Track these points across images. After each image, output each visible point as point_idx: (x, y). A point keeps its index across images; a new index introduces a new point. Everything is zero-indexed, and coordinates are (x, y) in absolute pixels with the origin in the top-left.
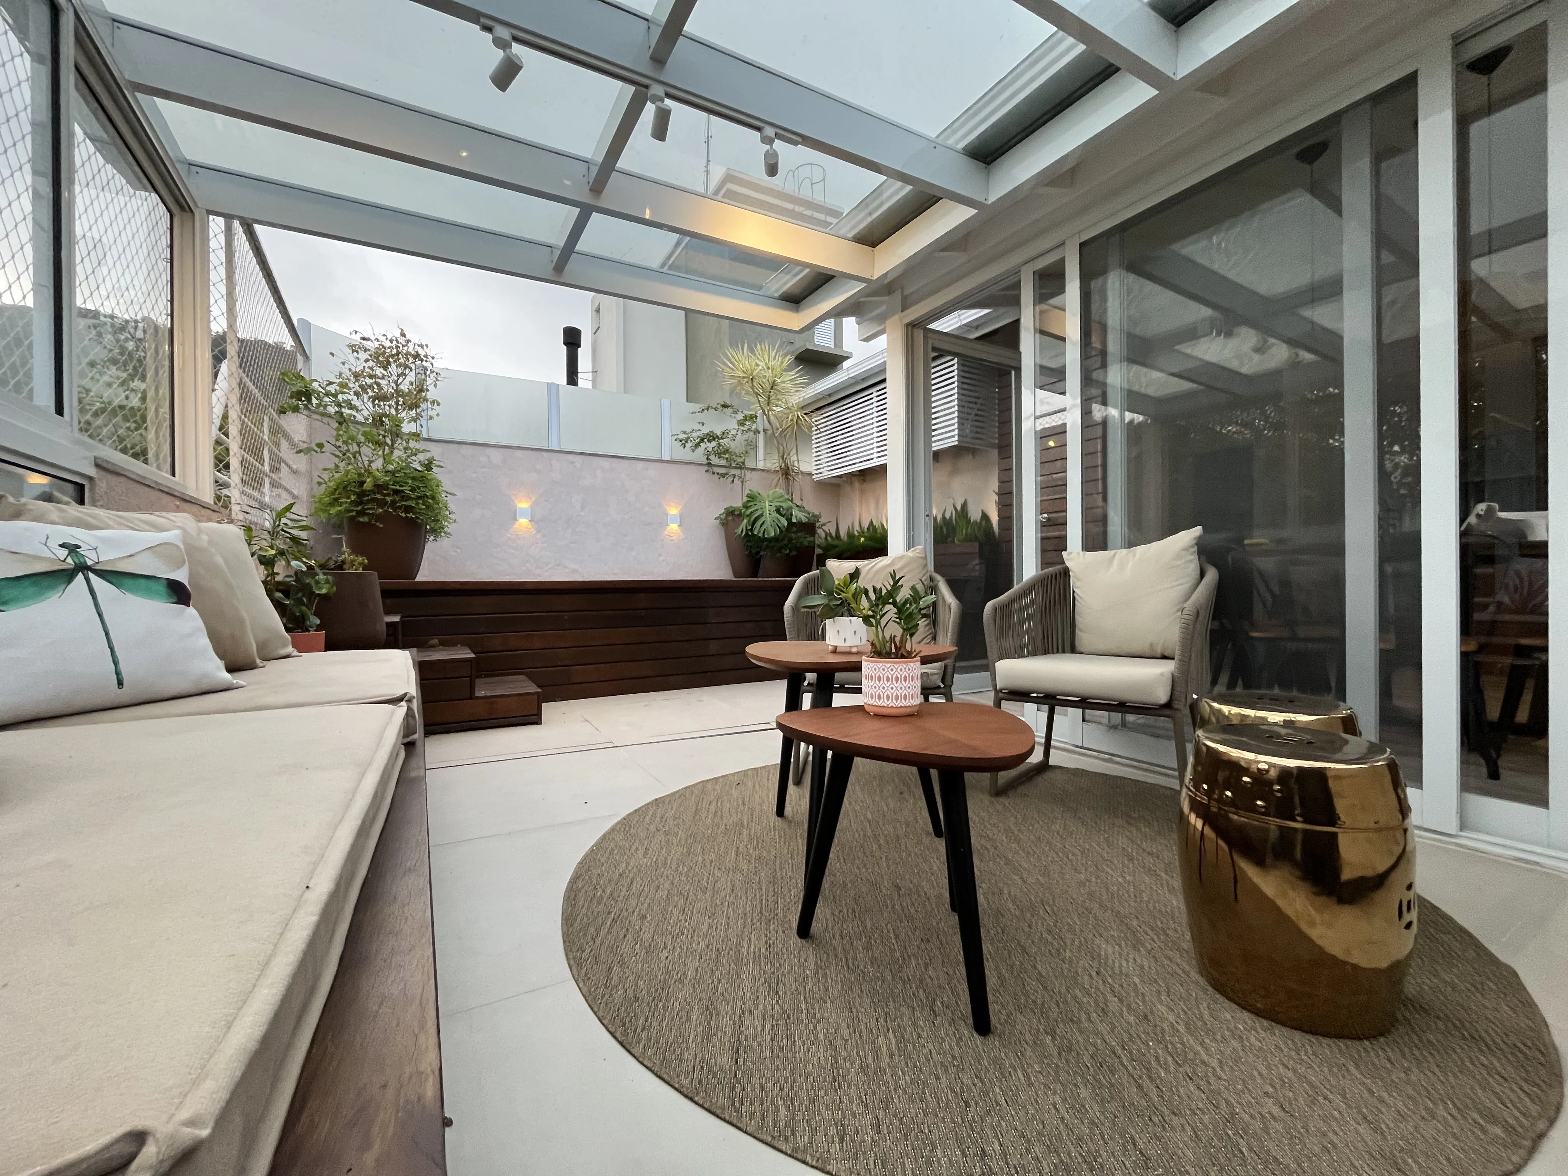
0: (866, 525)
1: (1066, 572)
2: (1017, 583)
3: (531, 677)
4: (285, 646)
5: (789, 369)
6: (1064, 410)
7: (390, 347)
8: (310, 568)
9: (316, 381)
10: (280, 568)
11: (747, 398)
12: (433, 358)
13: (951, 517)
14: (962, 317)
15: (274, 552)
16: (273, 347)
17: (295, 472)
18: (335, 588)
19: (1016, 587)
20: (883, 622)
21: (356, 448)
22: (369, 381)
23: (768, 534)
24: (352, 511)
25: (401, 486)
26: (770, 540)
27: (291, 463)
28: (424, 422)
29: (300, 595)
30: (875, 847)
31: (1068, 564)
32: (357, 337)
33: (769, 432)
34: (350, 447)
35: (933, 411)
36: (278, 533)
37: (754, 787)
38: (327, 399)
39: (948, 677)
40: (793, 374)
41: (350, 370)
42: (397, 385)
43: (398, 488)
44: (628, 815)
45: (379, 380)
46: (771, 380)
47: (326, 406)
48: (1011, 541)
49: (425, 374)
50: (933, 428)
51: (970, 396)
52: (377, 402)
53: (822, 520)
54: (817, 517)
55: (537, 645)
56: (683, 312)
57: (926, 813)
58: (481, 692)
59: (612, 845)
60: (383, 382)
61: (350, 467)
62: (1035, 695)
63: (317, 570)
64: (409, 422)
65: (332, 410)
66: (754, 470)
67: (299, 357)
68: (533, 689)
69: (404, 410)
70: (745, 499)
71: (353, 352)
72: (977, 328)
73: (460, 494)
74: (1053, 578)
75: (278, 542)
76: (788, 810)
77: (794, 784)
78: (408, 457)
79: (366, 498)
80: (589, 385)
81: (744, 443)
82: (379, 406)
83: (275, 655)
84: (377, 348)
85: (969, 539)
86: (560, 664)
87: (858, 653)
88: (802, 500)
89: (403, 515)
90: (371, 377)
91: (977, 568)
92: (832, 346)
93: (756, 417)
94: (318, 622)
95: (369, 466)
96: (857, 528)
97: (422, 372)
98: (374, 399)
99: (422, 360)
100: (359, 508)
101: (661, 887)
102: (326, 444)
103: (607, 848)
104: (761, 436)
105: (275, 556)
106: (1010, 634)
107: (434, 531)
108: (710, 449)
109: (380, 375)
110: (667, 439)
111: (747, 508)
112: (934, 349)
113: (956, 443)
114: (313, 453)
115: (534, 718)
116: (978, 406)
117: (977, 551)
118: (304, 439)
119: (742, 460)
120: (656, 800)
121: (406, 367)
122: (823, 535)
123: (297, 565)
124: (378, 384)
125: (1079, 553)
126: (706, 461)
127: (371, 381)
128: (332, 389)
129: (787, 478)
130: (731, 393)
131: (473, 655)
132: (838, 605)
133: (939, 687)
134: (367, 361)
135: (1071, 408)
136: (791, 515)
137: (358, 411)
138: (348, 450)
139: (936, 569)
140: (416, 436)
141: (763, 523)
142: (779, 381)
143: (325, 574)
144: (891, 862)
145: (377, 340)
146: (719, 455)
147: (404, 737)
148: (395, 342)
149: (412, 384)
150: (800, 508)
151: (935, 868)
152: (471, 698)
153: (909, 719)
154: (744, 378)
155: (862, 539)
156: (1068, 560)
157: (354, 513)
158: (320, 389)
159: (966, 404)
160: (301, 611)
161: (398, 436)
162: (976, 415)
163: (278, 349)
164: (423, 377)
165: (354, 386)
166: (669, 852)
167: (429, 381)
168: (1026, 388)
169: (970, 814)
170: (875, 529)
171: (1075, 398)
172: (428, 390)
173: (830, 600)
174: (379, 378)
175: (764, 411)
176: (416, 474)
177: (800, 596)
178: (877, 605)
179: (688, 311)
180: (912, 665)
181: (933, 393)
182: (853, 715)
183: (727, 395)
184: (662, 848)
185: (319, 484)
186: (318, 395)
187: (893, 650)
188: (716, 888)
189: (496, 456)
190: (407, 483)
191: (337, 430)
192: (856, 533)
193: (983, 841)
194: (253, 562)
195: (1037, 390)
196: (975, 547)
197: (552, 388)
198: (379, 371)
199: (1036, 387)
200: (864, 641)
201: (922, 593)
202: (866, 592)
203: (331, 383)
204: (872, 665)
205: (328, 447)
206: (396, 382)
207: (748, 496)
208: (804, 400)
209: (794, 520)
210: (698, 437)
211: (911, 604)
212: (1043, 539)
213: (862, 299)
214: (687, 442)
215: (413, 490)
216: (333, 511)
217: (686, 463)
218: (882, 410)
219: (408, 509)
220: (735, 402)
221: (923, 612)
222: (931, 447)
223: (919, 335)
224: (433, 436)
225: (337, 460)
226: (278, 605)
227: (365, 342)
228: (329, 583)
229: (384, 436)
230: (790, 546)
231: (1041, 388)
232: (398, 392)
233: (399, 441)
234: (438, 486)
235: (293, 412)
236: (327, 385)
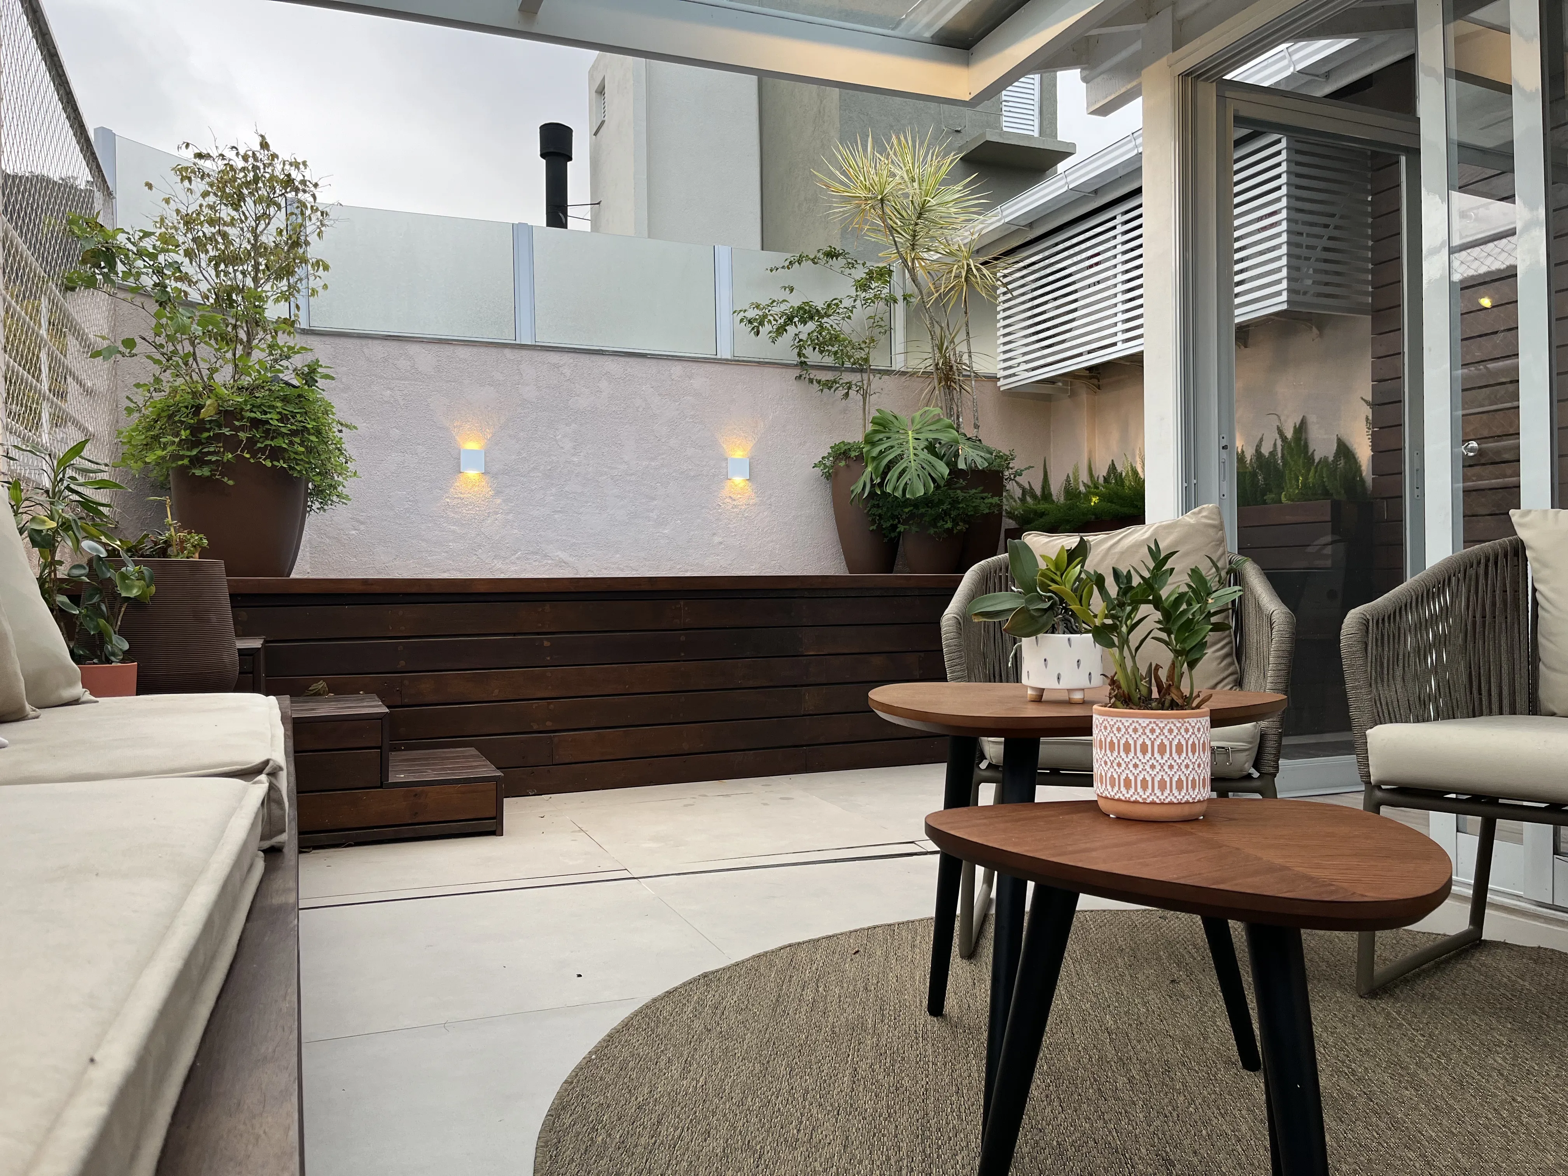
0: (1101, 471)
1: (1518, 550)
2: (1412, 576)
3: (487, 753)
4: (70, 684)
5: (950, 180)
6: (1512, 233)
7: (243, 169)
8: (113, 553)
9: (123, 231)
10: (64, 551)
11: (873, 237)
12: (316, 185)
13: (1273, 454)
14: (1295, 57)
15: (54, 525)
16: (60, 185)
17: (89, 392)
18: (153, 589)
19: (1411, 581)
20: (1135, 638)
21: (188, 348)
22: (209, 230)
23: (913, 493)
24: (182, 457)
25: (265, 413)
26: (916, 503)
27: (83, 376)
28: (301, 300)
29: (96, 599)
30: (1122, 1081)
31: (1523, 534)
32: (188, 155)
33: (915, 301)
34: (179, 347)
35: (1237, 245)
36: (61, 492)
37: (886, 958)
38: (140, 263)
39: (1268, 757)
40: (957, 191)
41: (178, 211)
42: (256, 237)
43: (258, 415)
44: (655, 1000)
45: (226, 228)
46: (918, 201)
47: (139, 274)
48: (1400, 497)
49: (302, 214)
50: (1237, 278)
51: (1311, 212)
52: (222, 267)
53: (1015, 465)
54: (1006, 459)
55: (496, 694)
56: (755, 78)
57: (1224, 1023)
58: (398, 776)
59: (626, 1053)
60: (232, 232)
61: (180, 381)
62: (1453, 796)
63: (124, 556)
64: (277, 301)
65: (148, 281)
66: (888, 372)
67: (98, 195)
68: (488, 770)
69: (267, 280)
70: (870, 427)
71: (182, 180)
72: (1327, 75)
73: (362, 426)
74: (1491, 561)
75: (60, 508)
76: (951, 1003)
77: (962, 957)
78: (276, 361)
79: (206, 435)
80: (587, 227)
81: (867, 324)
82: (226, 274)
83: (53, 698)
84: (222, 171)
85: (1308, 494)
86: (535, 727)
87: (1083, 703)
88: (976, 426)
89: (268, 464)
90: (212, 222)
91: (1328, 550)
92: (1036, 134)
93: (890, 272)
94: (126, 646)
95: (211, 377)
96: (1084, 477)
97: (298, 211)
98: (217, 261)
99: (297, 190)
100: (194, 452)
101: (713, 1132)
102: (138, 340)
103: (615, 1058)
104: (900, 309)
105: (56, 531)
106: (1399, 672)
107: (319, 492)
108: (803, 336)
109: (228, 219)
110: (726, 319)
111: (873, 444)
112: (1240, 121)
113: (1285, 307)
114: (119, 356)
115: (489, 824)
116: (1331, 232)
117: (1328, 518)
118: (105, 332)
119: (863, 354)
120: (705, 975)
121: (271, 202)
122: (1018, 493)
123: (92, 548)
124: (225, 235)
125: (1545, 512)
126: (794, 359)
127: (213, 230)
128: (148, 244)
129: (949, 387)
130: (844, 230)
131: (387, 710)
132: (1045, 611)
133: (1249, 777)
134: (205, 194)
135: (1527, 227)
136: (957, 455)
137: (191, 283)
138: (175, 352)
139: (1241, 550)
140: (289, 323)
141: (904, 471)
142: (933, 202)
143: (136, 563)
144: (1153, 1114)
145: (222, 156)
146: (821, 346)
147: (263, 838)
148: (251, 160)
149: (280, 233)
150: (975, 442)
151: (1244, 1128)
152: (381, 787)
153: (1187, 827)
154: (866, 199)
155: (1095, 500)
156: (1521, 525)
157: (186, 462)
158: (130, 246)
159: (1306, 229)
160: (97, 626)
161: (257, 324)
162: (1326, 249)
163: (66, 187)
164: (300, 220)
165: (185, 239)
166: (727, 1070)
167: (310, 227)
168: (1428, 191)
169: (1317, 1030)
170: (1120, 479)
171: (1533, 208)
172: (307, 243)
173: (1029, 601)
174: (225, 224)
175: (905, 261)
176: (288, 391)
177: (973, 596)
178: (1122, 605)
179: (763, 75)
180: (1192, 721)
181: (1237, 211)
182: (1075, 817)
183: (836, 231)
184: (716, 1063)
185: (129, 410)
186: (126, 256)
187: (1155, 695)
188: (814, 1141)
189: (424, 357)
190: (274, 407)
191: (157, 316)
192: (1082, 489)
193: (1343, 1083)
194: (22, 543)
195: (1455, 195)
196: (1323, 510)
197: (519, 231)
198: (226, 213)
199: (1450, 187)
200: (1097, 680)
201: (1213, 584)
202: (1100, 581)
203: (147, 234)
204: (1112, 721)
205: (142, 347)
206: (254, 231)
207: (874, 422)
208: (981, 237)
209: (961, 465)
210: (783, 314)
211: (1189, 604)
212: (1466, 492)
213: (1094, 32)
214: (761, 323)
215: (283, 419)
216: (151, 458)
217: (760, 363)
218: (1134, 249)
219: (276, 453)
220: (852, 248)
221: (1214, 619)
222: (1232, 316)
223: (1208, 94)
224: (318, 324)
225: (157, 370)
226: (60, 615)
227: (201, 162)
228: (143, 578)
229: (235, 327)
230: (954, 514)
231: (1462, 189)
232: (258, 248)
233: (261, 334)
234: (326, 412)
235: (87, 287)
236: (141, 238)
